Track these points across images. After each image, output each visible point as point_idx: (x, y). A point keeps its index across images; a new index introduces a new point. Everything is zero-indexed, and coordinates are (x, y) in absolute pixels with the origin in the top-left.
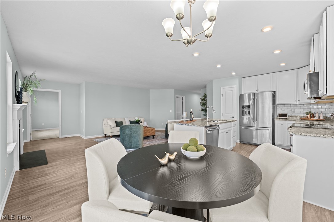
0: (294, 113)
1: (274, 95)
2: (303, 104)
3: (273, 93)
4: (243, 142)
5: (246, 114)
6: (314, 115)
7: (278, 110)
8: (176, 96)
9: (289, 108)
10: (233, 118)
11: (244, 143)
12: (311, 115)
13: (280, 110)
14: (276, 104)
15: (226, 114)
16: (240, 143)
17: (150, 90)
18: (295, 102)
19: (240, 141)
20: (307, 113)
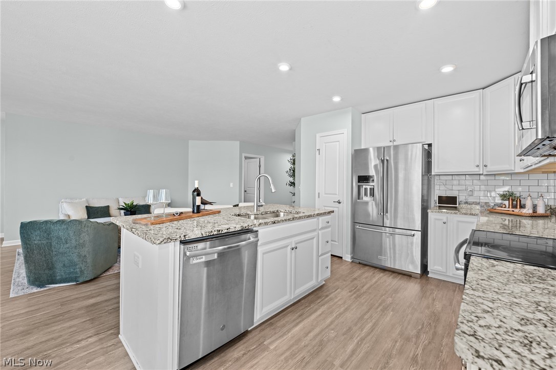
0: (472, 195)
1: (428, 154)
2: (495, 175)
3: (426, 147)
4: (358, 261)
5: (366, 195)
6: (520, 201)
7: (437, 187)
8: (244, 155)
9: (463, 182)
10: (340, 203)
11: (360, 263)
12: (513, 200)
13: (443, 188)
14: (433, 174)
15: (325, 194)
16: (352, 262)
17: (191, 143)
18: (477, 169)
19: (352, 258)
20: (504, 197)
